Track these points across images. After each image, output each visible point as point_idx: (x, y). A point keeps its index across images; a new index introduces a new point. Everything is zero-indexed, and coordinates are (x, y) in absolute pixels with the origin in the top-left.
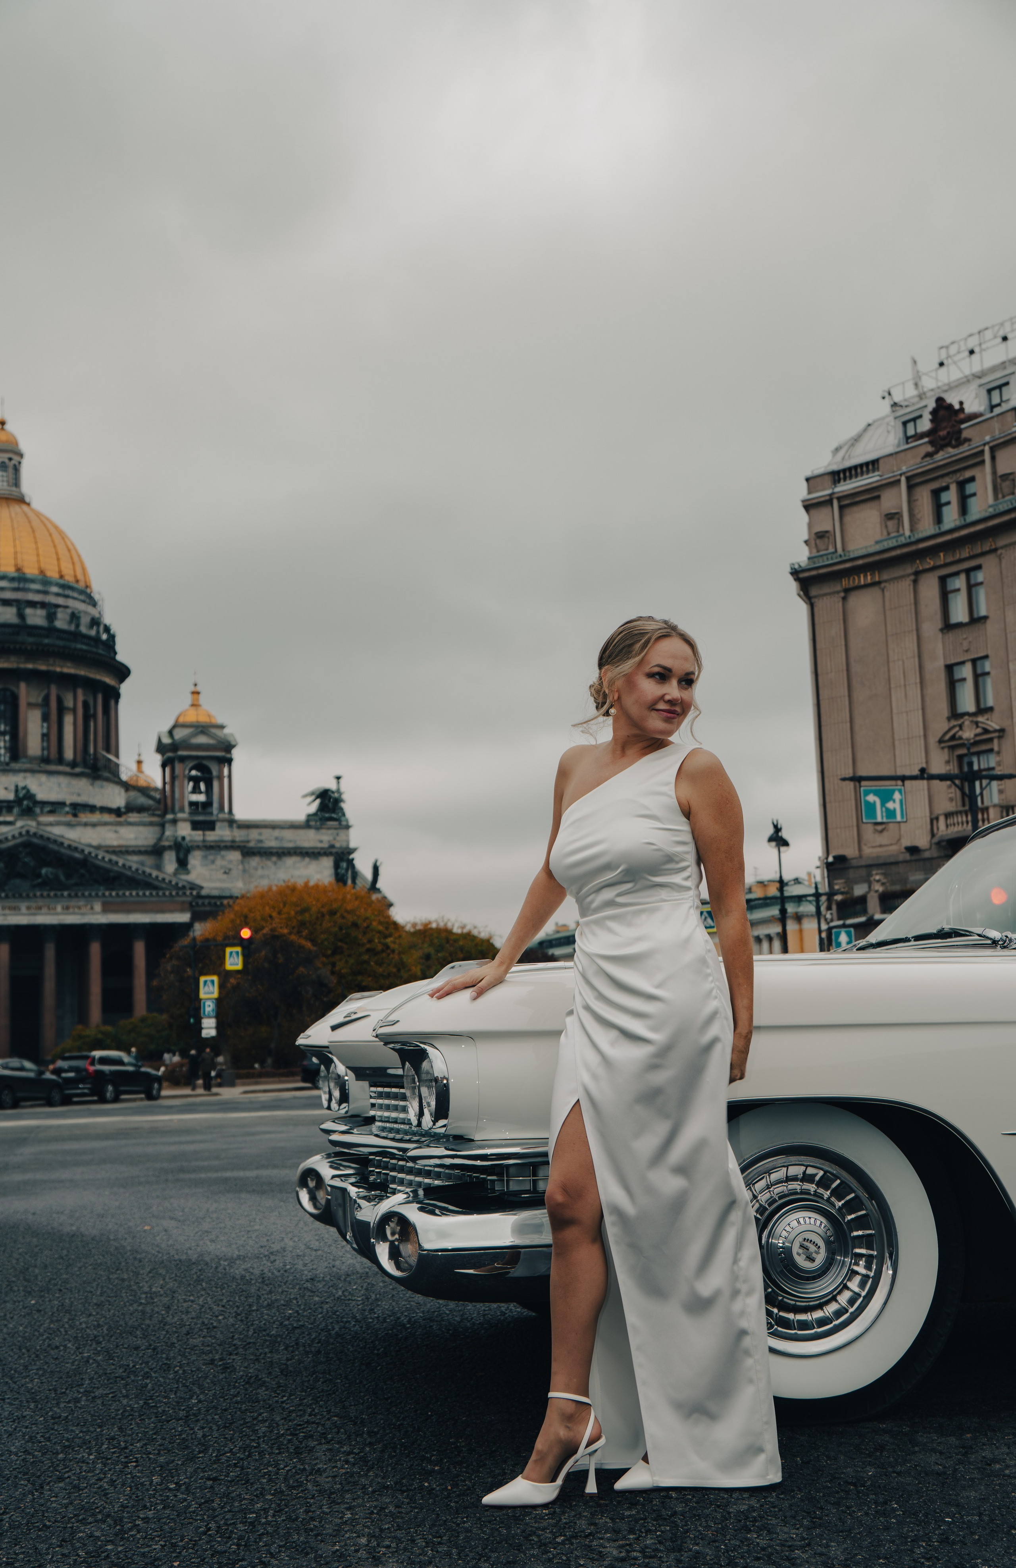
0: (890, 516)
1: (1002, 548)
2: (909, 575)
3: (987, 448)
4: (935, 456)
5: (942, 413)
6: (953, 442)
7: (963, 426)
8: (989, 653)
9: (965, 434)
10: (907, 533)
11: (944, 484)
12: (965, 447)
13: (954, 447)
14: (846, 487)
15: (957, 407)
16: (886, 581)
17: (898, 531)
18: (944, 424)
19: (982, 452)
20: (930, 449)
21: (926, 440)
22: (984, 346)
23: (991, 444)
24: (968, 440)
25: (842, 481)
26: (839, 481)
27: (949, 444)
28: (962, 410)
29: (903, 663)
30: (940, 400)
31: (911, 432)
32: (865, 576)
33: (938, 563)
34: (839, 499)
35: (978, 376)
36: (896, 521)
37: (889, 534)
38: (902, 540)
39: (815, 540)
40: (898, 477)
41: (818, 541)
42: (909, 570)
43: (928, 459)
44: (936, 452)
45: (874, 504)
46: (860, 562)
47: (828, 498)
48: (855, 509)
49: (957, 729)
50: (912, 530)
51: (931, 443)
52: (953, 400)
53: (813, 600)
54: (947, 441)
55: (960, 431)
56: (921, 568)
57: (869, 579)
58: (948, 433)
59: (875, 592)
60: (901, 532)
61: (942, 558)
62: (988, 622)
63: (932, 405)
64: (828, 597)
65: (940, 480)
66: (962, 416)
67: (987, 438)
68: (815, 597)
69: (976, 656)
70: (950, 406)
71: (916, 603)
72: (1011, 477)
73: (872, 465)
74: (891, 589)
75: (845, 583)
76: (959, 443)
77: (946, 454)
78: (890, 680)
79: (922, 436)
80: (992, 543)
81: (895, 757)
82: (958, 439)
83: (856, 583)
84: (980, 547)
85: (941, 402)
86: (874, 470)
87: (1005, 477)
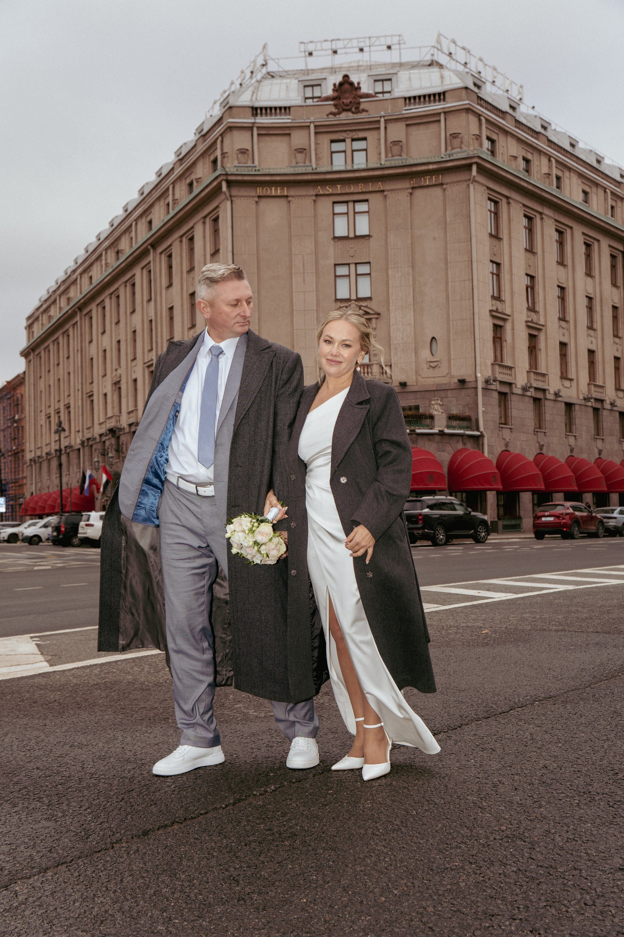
0: (301, 150)
1: (388, 191)
2: (311, 196)
3: (382, 120)
4: (337, 116)
5: (347, 86)
6: (353, 109)
7: (362, 100)
8: (371, 261)
9: (362, 106)
10: (314, 166)
11: (341, 138)
12: (363, 115)
13: (353, 113)
14: (263, 120)
15: (356, 85)
16: (292, 196)
17: (304, 163)
18: (347, 95)
19: (379, 121)
20: (334, 110)
21: (332, 102)
22: (372, 48)
23: (386, 118)
24: (364, 111)
25: (259, 115)
26: (256, 115)
27: (349, 110)
28: (359, 88)
29: (303, 257)
30: (346, 77)
31: (309, 94)
32: (263, 190)
33: (335, 192)
34: (258, 128)
35: (370, 67)
36: (303, 155)
37: (297, 163)
38: (309, 170)
39: (237, 155)
40: (308, 124)
41: (240, 156)
42: (312, 191)
43: (331, 116)
44: (339, 114)
45: (286, 138)
46: (278, 178)
47: (250, 125)
48: (267, 138)
50: (317, 164)
51: (335, 106)
52: (354, 79)
53: (233, 198)
54: (349, 107)
55: (359, 103)
56: (321, 193)
57: (279, 193)
58: (351, 102)
59: (282, 202)
60: (308, 163)
61: (339, 189)
62: (371, 239)
63: (338, 79)
64: (245, 199)
65: (339, 134)
66: (358, 93)
67: (382, 113)
68: (235, 196)
69: (357, 262)
70: (352, 84)
71: (315, 216)
72: (401, 144)
73: (286, 109)
74: (295, 203)
75: (260, 191)
76: (358, 111)
77: (345, 117)
78: (291, 268)
79: (327, 99)
80: (380, 186)
81: (292, 322)
82: (357, 108)
83: (269, 193)
84: (370, 187)
85: (346, 78)
86: (286, 114)
87: (396, 143)
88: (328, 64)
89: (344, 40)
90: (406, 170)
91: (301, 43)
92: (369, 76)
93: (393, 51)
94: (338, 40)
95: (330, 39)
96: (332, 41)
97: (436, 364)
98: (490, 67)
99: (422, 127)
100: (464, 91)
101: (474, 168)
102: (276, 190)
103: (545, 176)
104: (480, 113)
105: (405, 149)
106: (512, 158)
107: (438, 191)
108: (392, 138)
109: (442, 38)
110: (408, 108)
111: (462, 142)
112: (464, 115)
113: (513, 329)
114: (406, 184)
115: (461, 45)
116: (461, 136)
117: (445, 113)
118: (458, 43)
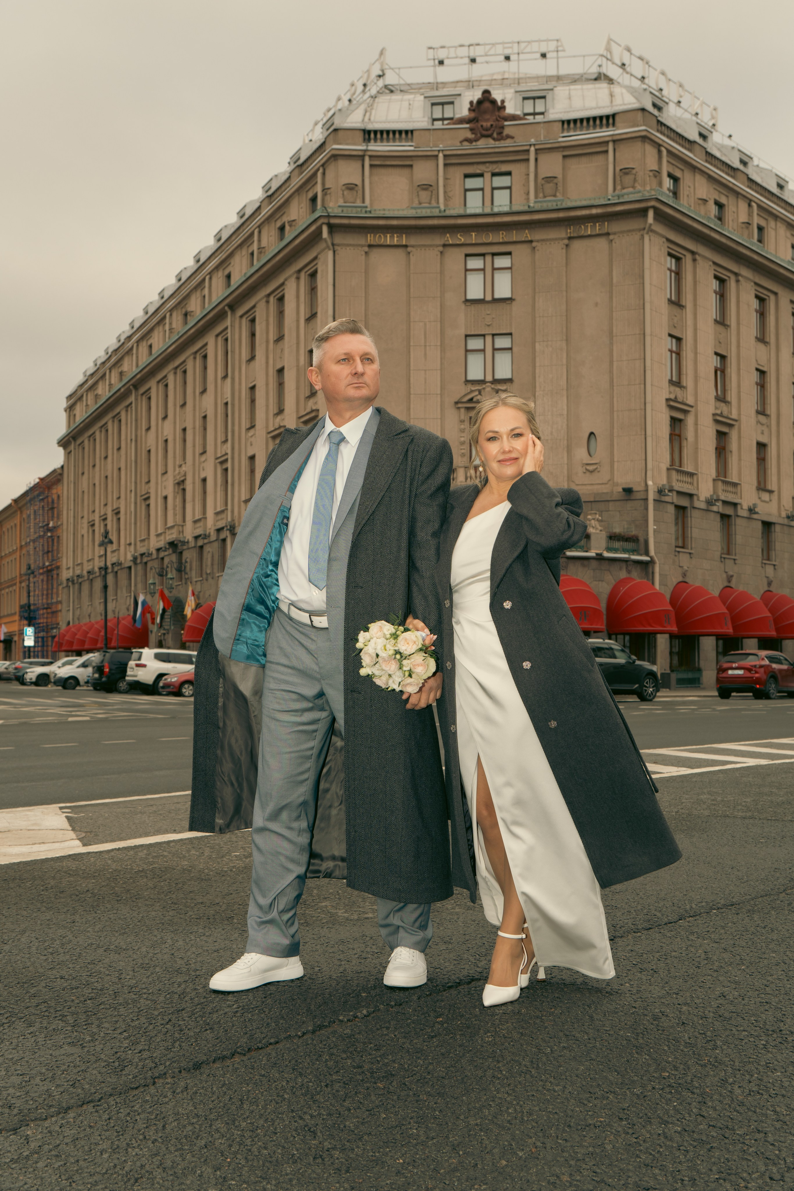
0: (425, 187)
1: (538, 241)
2: (437, 246)
3: (532, 149)
4: (474, 144)
5: (487, 105)
6: (495, 135)
7: (506, 123)
8: (513, 332)
9: (506, 131)
10: (442, 207)
11: (478, 171)
12: (508, 142)
13: (494, 139)
14: (377, 147)
15: (499, 104)
16: (413, 246)
17: (430, 203)
18: (487, 116)
19: (528, 151)
20: (469, 135)
21: (467, 126)
22: (521, 56)
23: (537, 147)
24: (508, 137)
25: (372, 141)
26: (369, 140)
27: (490, 136)
28: (503, 108)
29: (425, 324)
30: (486, 92)
31: (438, 114)
32: (375, 237)
33: (469, 241)
34: (370, 157)
35: (519, 81)
36: (429, 193)
37: (420, 203)
38: (436, 212)
39: (343, 191)
40: (436, 153)
41: (346, 193)
42: (438, 240)
43: (466, 143)
44: (476, 140)
45: (406, 171)
46: (395, 222)
47: (360, 153)
48: (382, 171)
49: (477, 393)
50: (446, 205)
51: (472, 130)
52: (497, 95)
53: (336, 248)
54: (489, 132)
55: (503, 127)
56: (451, 242)
57: (396, 241)
58: (492, 125)
59: (400, 253)
60: (434, 204)
61: (474, 238)
62: (514, 303)
63: (476, 95)
64: (352, 248)
65: (475, 166)
66: (502, 114)
67: (533, 141)
68: (338, 245)
69: (494, 332)
70: (494, 102)
71: (442, 272)
72: (555, 181)
73: (407, 134)
74: (416, 255)
75: (371, 239)
76: (501, 137)
77: (484, 144)
78: (408, 338)
79: (461, 121)
80: (528, 234)
81: (409, 409)
82: (500, 133)
83: (382, 242)
84: (514, 236)
85: (487, 95)
86: (407, 140)
87: (550, 179)
88: (464, 76)
89: (485, 44)
90: (561, 215)
91: (430, 48)
92: (516, 92)
93: (548, 60)
94: (478, 45)
95: (467, 44)
96: (469, 46)
97: (594, 467)
98: (675, 83)
99: (584, 159)
100: (640, 114)
101: (651, 214)
102: (392, 237)
103: (744, 226)
104: (661, 142)
105: (560, 188)
106: (700, 202)
107: (601, 243)
108: (544, 172)
109: (613, 44)
110: (565, 134)
111: (635, 180)
112: (639, 144)
113: (696, 424)
114: (561, 233)
115: (638, 55)
116: (634, 171)
117: (614, 141)
118: (633, 52)
